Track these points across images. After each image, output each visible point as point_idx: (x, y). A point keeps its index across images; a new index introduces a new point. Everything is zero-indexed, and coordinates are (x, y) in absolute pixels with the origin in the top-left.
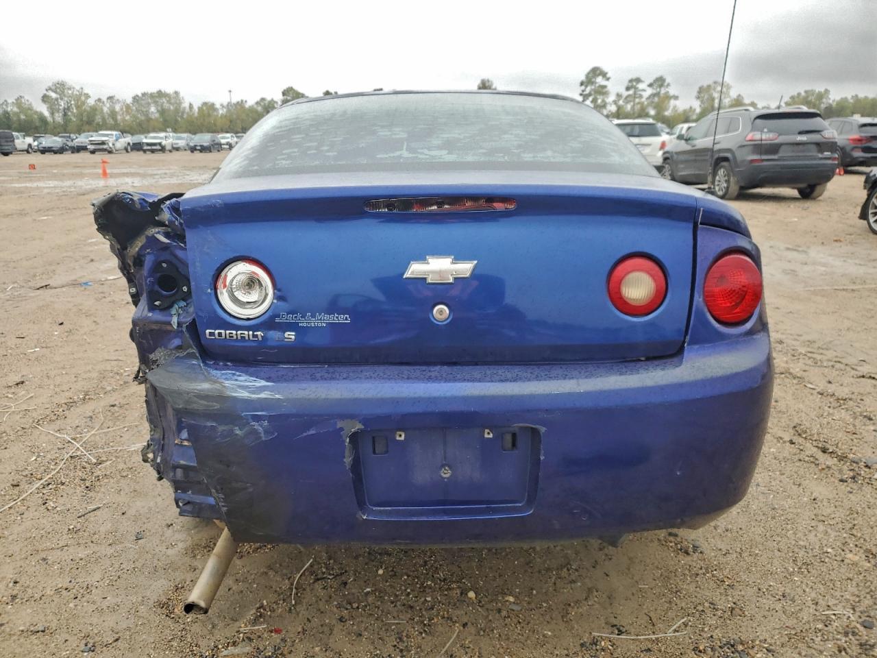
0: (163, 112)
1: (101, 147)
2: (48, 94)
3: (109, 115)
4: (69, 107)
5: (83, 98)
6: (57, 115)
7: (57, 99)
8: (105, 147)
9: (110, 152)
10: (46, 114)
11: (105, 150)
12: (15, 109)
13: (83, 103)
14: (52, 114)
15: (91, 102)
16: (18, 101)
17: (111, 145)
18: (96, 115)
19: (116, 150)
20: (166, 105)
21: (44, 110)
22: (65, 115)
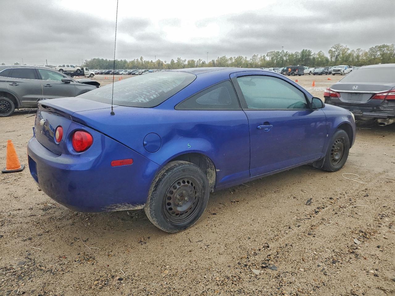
0: (382, 55)
1: (337, 72)
2: (331, 49)
3: (356, 57)
4: (339, 54)
5: (346, 50)
6: (333, 58)
7: (335, 51)
8: (339, 72)
9: (342, 75)
10: (329, 58)
11: (339, 74)
12: (318, 56)
13: (346, 52)
14: (331, 58)
15: (349, 52)
16: (319, 54)
17: (342, 71)
18: (350, 57)
19: (344, 74)
20: (386, 51)
21: (328, 56)
22: (336, 58)
